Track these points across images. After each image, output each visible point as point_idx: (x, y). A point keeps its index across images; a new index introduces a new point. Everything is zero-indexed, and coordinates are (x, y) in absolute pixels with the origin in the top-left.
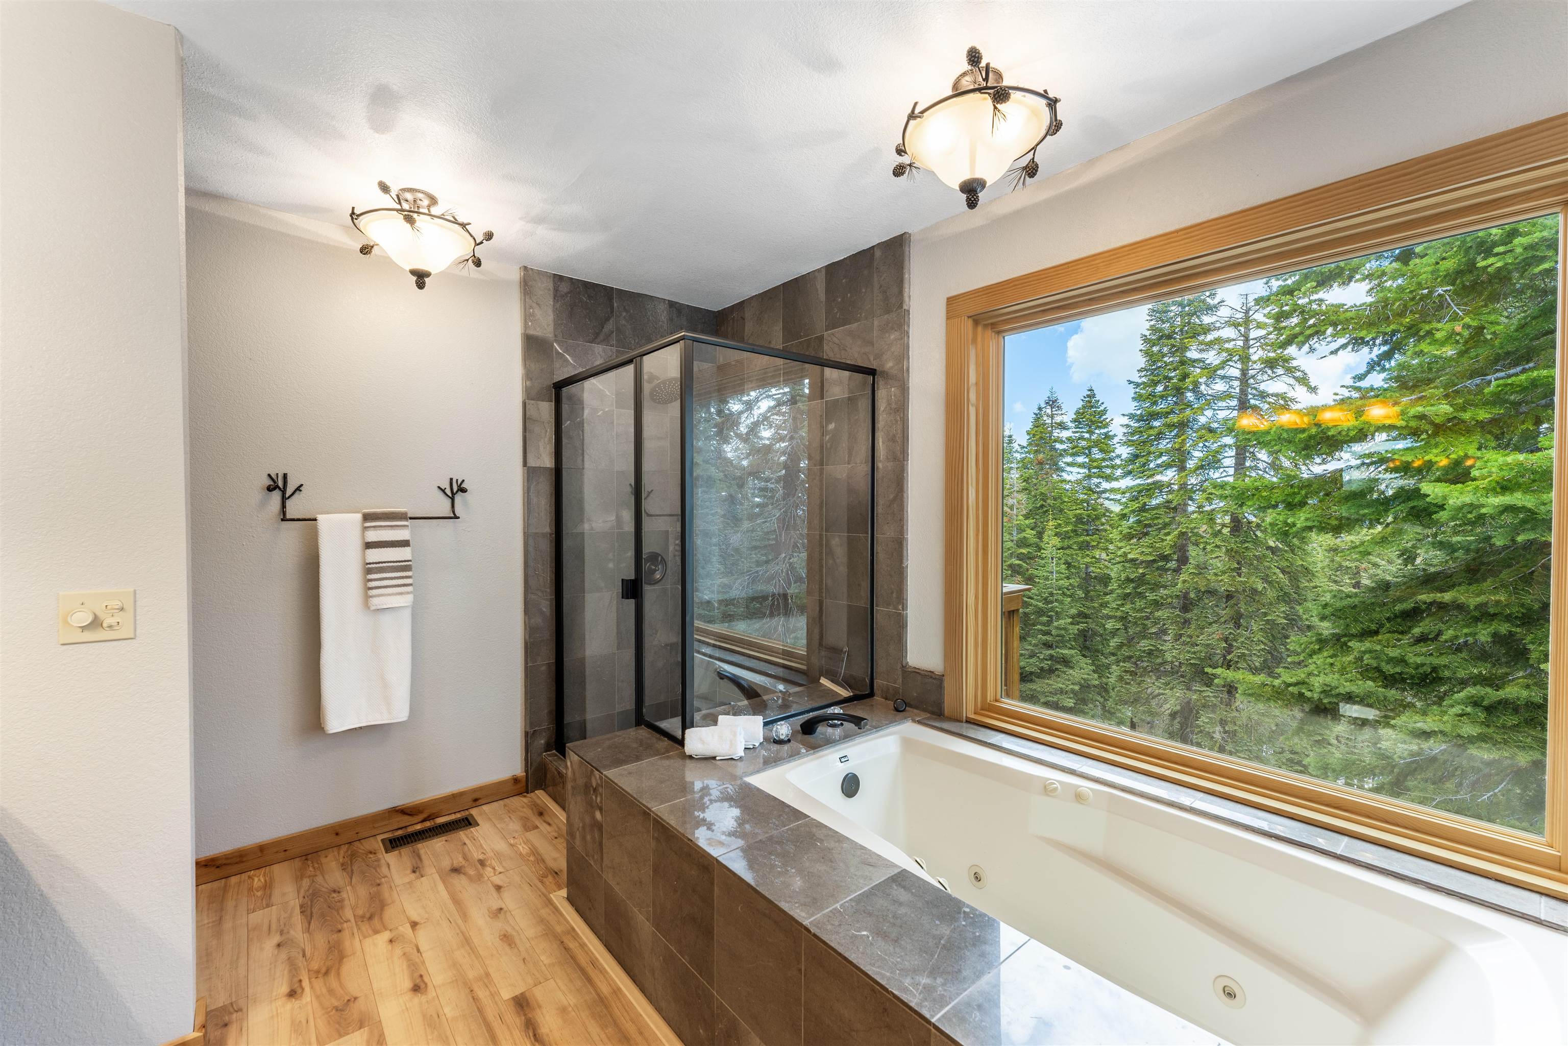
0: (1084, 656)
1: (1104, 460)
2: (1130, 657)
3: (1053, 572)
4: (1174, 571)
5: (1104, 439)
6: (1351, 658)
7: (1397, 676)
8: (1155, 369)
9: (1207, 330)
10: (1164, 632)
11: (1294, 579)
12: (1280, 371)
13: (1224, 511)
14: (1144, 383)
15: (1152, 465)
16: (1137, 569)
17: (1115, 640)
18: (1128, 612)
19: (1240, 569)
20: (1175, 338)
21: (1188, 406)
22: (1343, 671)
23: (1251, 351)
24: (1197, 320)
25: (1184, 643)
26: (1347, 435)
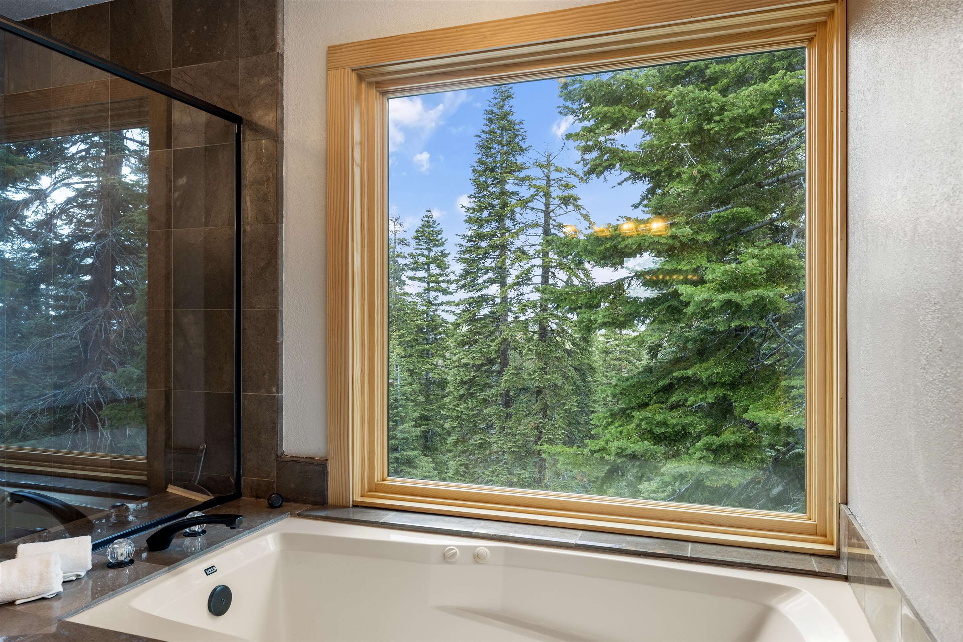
0: (425, 455)
1: (440, 275)
2: (465, 452)
3: (397, 379)
4: (499, 372)
5: (440, 256)
6: (633, 426)
7: (662, 436)
8: (482, 197)
9: (520, 168)
10: (491, 426)
11: (583, 376)
12: (571, 207)
13: (534, 321)
14: (473, 208)
15: (480, 281)
16: (469, 372)
17: (452, 437)
18: (462, 412)
19: (546, 368)
20: (496, 172)
21: (507, 231)
22: (628, 437)
23: (552, 189)
24: (513, 159)
25: (507, 435)
26: (631, 248)
